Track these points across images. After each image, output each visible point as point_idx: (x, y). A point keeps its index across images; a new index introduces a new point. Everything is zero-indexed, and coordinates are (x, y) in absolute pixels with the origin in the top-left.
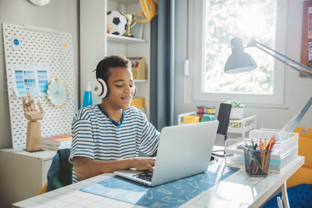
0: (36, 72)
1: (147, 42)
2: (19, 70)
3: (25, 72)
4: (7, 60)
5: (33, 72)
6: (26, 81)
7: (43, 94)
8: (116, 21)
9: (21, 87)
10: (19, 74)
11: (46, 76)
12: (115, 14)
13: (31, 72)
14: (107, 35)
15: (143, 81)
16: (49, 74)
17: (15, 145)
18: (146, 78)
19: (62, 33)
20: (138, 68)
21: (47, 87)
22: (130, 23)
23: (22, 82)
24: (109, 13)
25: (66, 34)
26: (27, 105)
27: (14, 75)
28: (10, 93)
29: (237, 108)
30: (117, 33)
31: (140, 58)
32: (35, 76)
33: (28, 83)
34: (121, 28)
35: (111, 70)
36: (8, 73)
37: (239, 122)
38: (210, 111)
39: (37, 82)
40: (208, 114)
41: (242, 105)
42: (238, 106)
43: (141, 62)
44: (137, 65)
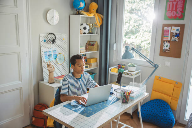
0: (52, 51)
1: (99, 35)
2: (46, 51)
3: (48, 52)
4: (41, 48)
6: (48, 55)
7: (55, 60)
8: (85, 28)
9: (46, 58)
10: (46, 53)
12: (85, 25)
13: (50, 52)
14: (80, 35)
15: (97, 51)
16: (57, 52)
17: (44, 80)
18: (98, 50)
19: (62, 34)
20: (94, 47)
21: (56, 57)
22: (91, 27)
24: (82, 25)
25: (64, 34)
26: (49, 66)
27: (44, 54)
28: (43, 60)
29: (133, 67)
30: (85, 33)
31: (95, 42)
32: (52, 53)
34: (87, 31)
35: (77, 60)
36: (42, 53)
37: (133, 73)
38: (123, 67)
39: (52, 55)
40: (122, 68)
41: (135, 65)
42: (133, 66)
43: (96, 44)
44: (93, 45)
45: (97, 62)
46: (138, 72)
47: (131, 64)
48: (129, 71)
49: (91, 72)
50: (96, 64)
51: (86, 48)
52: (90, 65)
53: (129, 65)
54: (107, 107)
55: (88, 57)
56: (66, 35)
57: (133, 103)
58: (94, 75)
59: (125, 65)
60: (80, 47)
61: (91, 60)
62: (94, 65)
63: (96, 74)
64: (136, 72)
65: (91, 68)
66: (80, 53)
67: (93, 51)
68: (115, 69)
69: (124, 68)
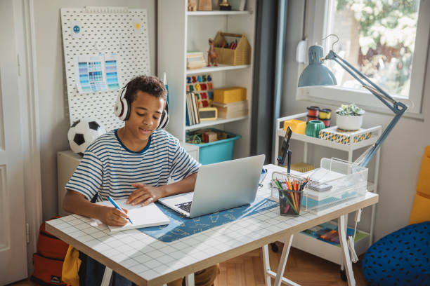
0: (103, 64)
1: (251, 13)
2: (84, 61)
3: (90, 63)
5: (100, 63)
6: (91, 74)
9: (84, 82)
10: (83, 67)
11: (115, 67)
13: (97, 63)
15: (245, 66)
16: (119, 64)
18: (248, 63)
19: (133, 11)
20: (235, 51)
23: (86, 75)
25: (139, 11)
27: (77, 67)
31: (240, 36)
32: (102, 68)
33: (93, 77)
37: (348, 135)
38: (323, 115)
39: (104, 75)
40: (320, 119)
41: (362, 112)
42: (354, 114)
43: (241, 42)
44: (234, 46)
45: (244, 99)
46: (371, 133)
47: (346, 106)
48: (339, 130)
49: (226, 133)
50: (240, 106)
51: (210, 55)
52: (222, 109)
53: (341, 109)
54: (232, 220)
55: (217, 83)
56: (145, 11)
57: (312, 217)
58: (234, 141)
59: (328, 111)
60: (188, 51)
61: (226, 93)
62: (233, 111)
63: (241, 137)
64: (362, 131)
65: (225, 118)
66: (188, 68)
67: (231, 64)
68: (296, 122)
69: (325, 120)
